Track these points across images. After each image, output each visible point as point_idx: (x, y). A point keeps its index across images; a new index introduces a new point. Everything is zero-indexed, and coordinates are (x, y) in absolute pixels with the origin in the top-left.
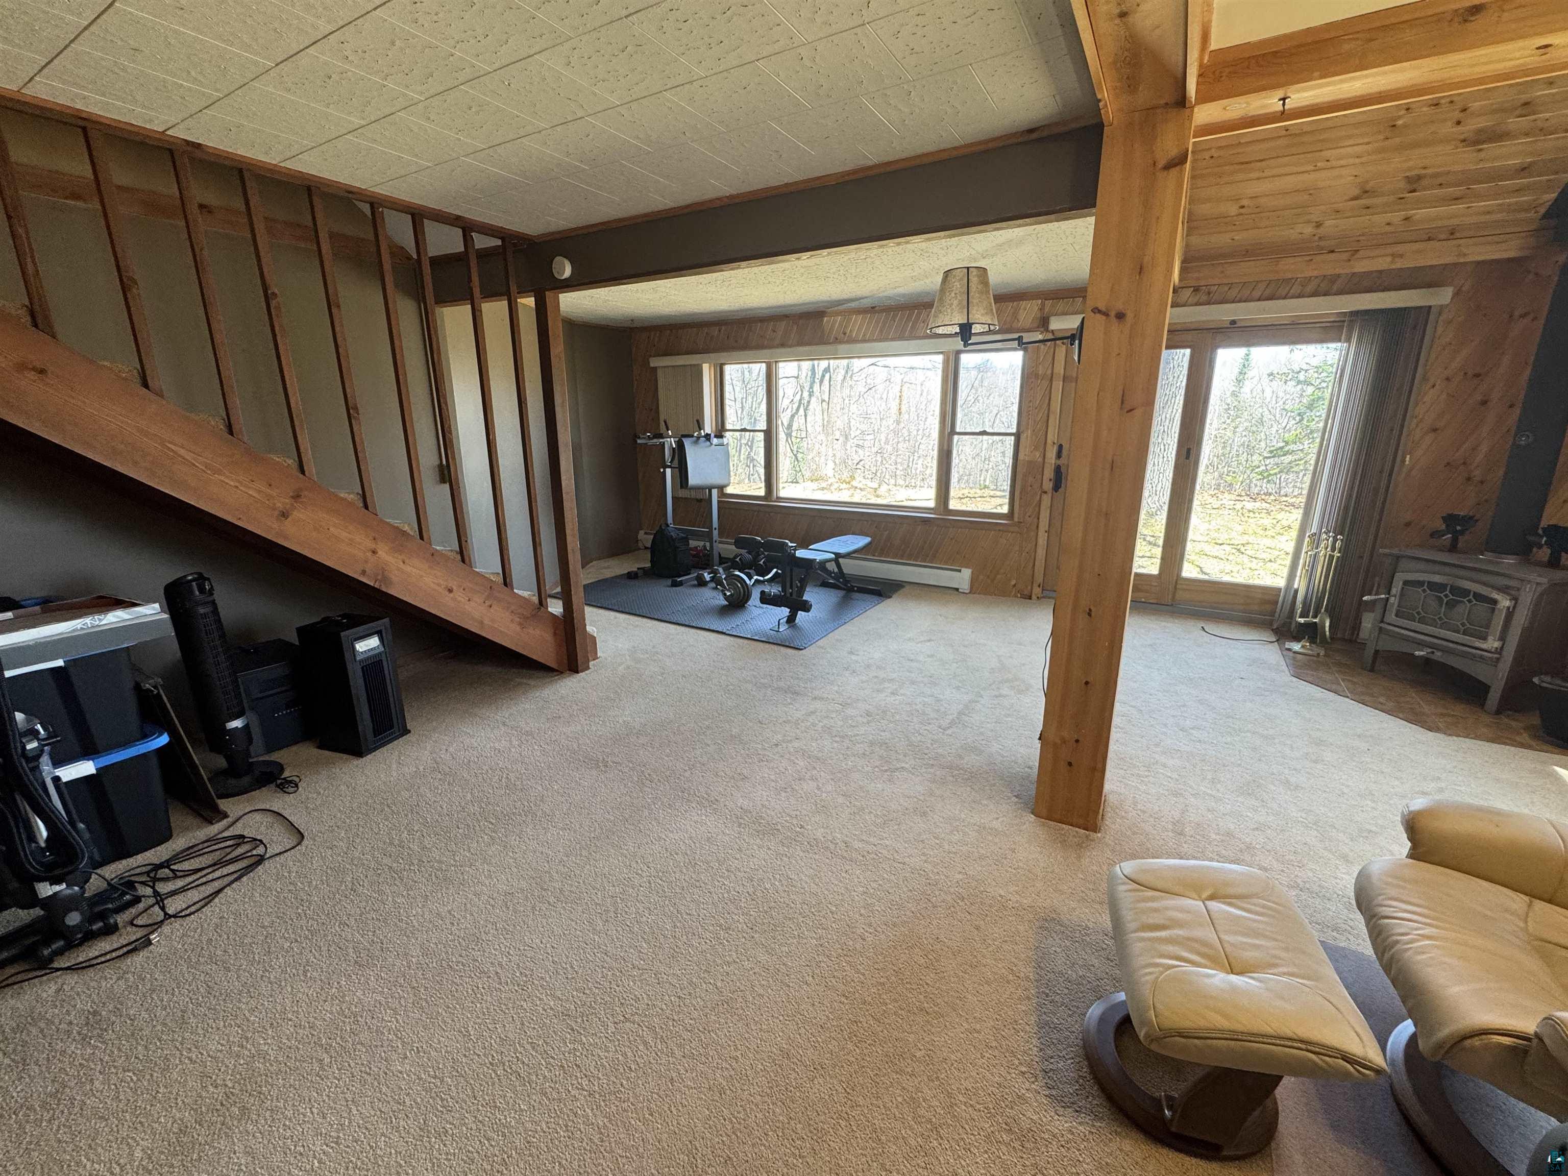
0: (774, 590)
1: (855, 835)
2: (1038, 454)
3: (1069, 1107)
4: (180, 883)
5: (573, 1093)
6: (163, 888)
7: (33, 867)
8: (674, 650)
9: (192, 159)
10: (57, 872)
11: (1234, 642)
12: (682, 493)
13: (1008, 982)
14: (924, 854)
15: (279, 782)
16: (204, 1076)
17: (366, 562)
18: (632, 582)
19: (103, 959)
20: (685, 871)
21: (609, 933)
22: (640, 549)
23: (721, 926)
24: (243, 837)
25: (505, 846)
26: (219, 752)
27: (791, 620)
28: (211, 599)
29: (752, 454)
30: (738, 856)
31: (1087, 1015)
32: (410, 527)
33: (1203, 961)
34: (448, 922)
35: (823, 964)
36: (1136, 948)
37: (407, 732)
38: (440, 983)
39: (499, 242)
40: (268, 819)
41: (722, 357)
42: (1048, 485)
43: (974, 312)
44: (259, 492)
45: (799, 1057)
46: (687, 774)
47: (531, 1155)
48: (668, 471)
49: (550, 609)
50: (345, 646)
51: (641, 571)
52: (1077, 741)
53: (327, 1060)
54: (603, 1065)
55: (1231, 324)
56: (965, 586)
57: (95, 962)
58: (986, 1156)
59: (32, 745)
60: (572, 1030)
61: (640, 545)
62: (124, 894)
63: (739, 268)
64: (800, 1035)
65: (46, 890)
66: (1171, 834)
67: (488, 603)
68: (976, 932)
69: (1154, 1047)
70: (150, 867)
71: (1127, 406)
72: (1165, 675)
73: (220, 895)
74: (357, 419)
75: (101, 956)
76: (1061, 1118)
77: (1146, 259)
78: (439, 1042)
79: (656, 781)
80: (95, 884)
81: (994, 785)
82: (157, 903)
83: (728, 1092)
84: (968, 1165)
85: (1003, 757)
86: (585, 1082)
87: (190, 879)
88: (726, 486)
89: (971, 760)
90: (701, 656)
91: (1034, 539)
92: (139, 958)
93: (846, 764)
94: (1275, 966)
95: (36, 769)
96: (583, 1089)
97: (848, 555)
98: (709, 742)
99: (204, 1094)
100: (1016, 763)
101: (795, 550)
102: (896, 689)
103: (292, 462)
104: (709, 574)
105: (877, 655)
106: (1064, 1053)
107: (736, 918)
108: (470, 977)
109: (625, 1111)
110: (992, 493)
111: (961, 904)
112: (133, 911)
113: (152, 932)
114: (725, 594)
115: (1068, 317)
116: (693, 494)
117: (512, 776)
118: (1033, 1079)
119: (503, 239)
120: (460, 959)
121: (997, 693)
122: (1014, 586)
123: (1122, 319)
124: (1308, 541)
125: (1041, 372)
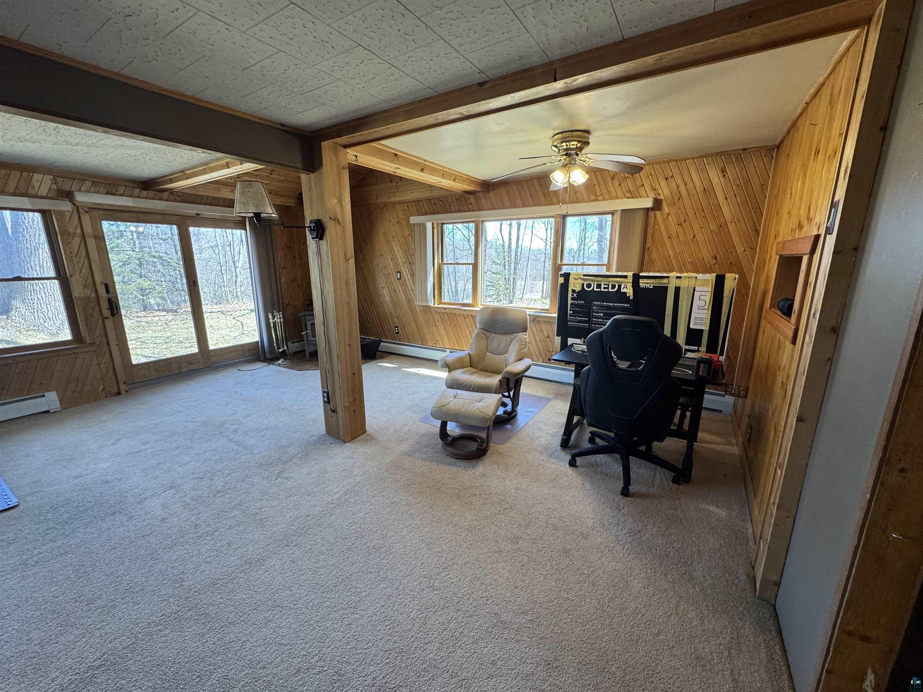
2: (89, 292)
42: (107, 313)
52: (355, 400)
55: (196, 215)
56: (55, 406)
71: (347, 259)
122: (102, 390)
123: (339, 224)
124: (270, 317)
125: (71, 230)
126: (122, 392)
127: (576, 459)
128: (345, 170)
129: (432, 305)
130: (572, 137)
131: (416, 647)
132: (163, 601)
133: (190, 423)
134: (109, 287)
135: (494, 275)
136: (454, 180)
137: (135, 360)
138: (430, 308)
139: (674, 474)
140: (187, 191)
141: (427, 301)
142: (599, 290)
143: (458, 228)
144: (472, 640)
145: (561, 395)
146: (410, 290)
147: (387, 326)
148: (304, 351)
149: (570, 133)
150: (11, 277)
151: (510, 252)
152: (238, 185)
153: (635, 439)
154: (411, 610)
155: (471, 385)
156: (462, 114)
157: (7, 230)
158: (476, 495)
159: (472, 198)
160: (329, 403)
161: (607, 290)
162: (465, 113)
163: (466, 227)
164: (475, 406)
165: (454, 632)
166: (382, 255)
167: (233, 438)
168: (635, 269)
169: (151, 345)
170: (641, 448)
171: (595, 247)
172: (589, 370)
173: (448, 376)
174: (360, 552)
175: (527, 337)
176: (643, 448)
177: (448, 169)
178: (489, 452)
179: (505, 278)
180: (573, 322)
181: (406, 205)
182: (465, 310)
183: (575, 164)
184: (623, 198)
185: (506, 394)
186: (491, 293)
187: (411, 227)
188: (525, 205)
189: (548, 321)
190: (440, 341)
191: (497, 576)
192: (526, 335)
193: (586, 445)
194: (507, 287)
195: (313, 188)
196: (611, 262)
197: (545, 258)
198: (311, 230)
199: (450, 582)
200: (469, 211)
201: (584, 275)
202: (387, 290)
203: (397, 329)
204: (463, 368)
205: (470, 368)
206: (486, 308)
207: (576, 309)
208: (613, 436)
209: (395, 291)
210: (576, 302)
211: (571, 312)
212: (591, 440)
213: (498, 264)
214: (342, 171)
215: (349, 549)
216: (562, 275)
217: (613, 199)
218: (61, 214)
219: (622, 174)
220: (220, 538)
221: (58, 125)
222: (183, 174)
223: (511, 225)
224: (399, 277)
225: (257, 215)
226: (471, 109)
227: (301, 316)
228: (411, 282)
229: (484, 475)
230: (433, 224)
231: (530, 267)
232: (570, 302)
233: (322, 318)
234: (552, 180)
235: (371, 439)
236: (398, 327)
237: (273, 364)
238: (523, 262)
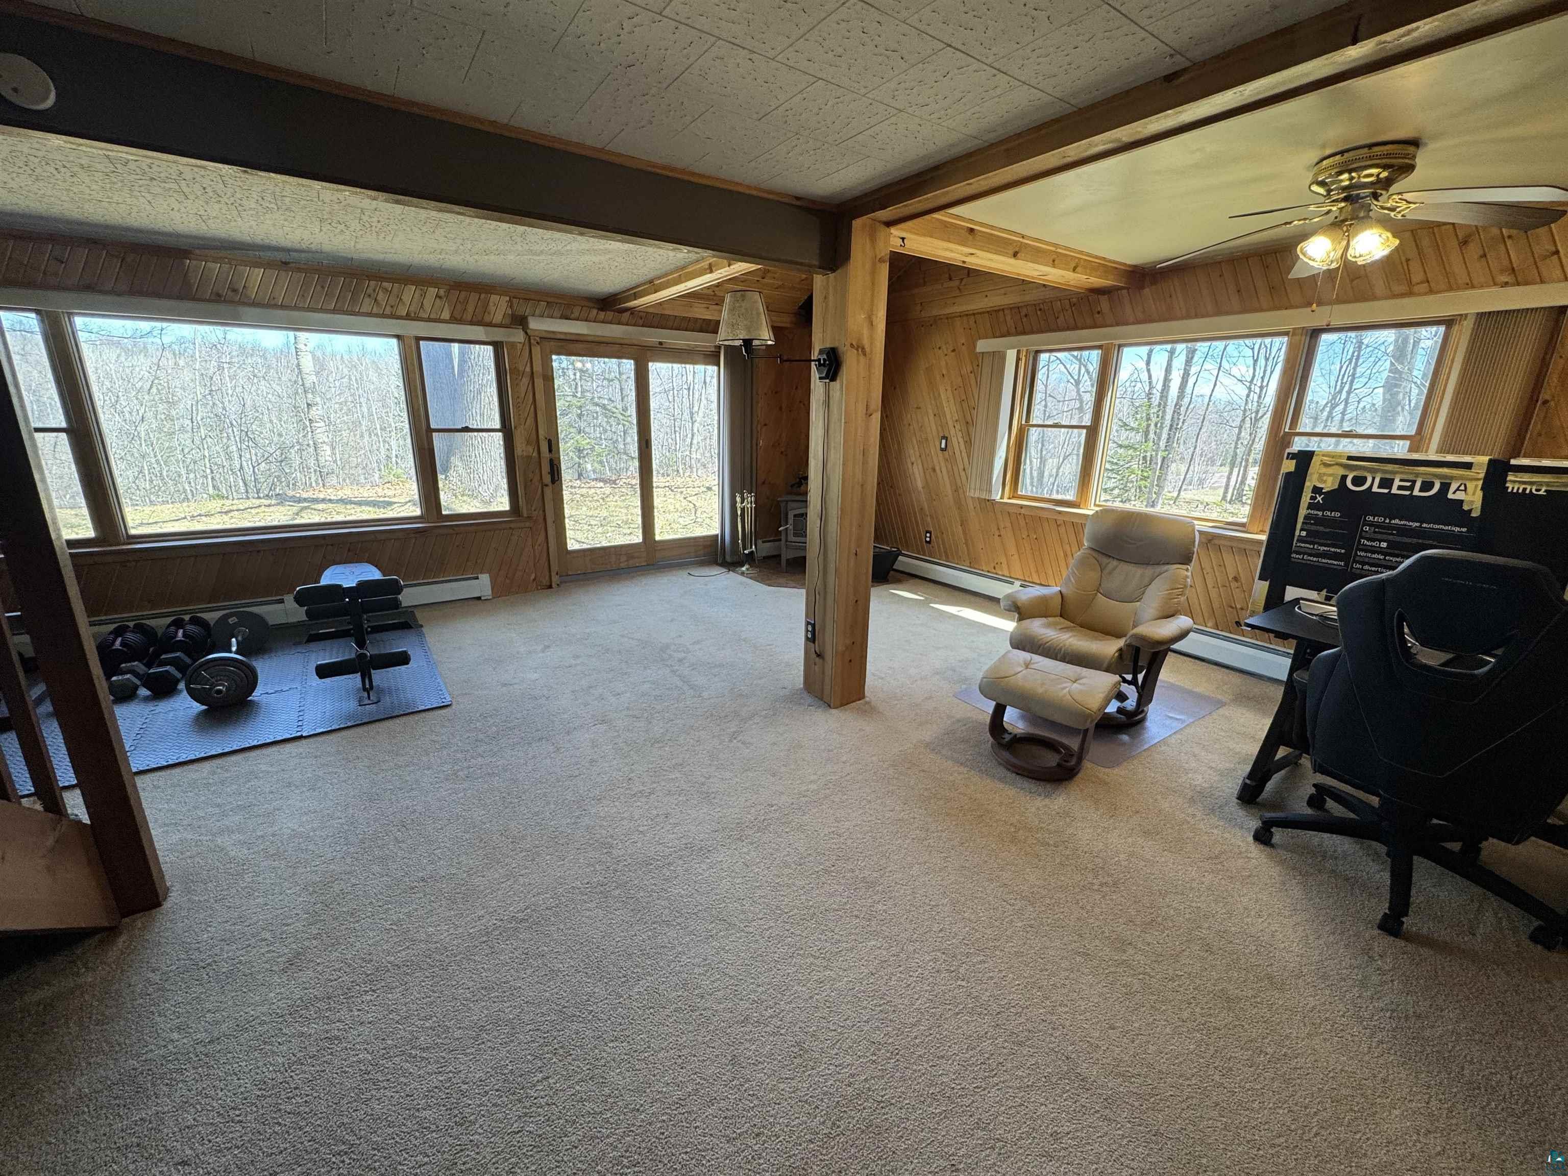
2: (532, 448)
27: (366, 685)
42: (547, 479)
52: (854, 643)
55: (659, 344)
56: (487, 592)
91: (544, 532)
100: (772, 690)
122: (534, 580)
123: (865, 355)
124: (738, 499)
125: (521, 369)
126: (554, 585)
127: (1273, 830)
128: (884, 264)
129: (997, 498)
130: (1370, 158)
131: (920, 1056)
132: (589, 865)
133: (626, 639)
134: (553, 445)
135: (1121, 451)
136: (1074, 270)
137: (572, 545)
138: (993, 502)
139: (1536, 923)
140: (651, 310)
141: (990, 491)
142: (1386, 491)
143: (1058, 358)
144: (1017, 1083)
145: (1249, 699)
146: (961, 467)
147: (913, 530)
148: (779, 556)
149: (1366, 150)
150: (460, 427)
151: (1163, 405)
152: (728, 299)
153: (1435, 821)
154: (916, 996)
155: (1061, 649)
156: (1118, 140)
157: (453, 367)
158: (1048, 844)
159: (1104, 303)
160: (814, 642)
161: (1407, 493)
162: (1124, 139)
163: (1076, 357)
164: (1065, 688)
165: (988, 1058)
166: (918, 408)
167: (678, 670)
168: (1497, 449)
169: (586, 527)
170: (1449, 845)
171: (1379, 396)
172: (1336, 656)
173: (1016, 628)
174: (843, 882)
175: (1189, 574)
176: (1456, 846)
177: (1067, 248)
178: (1080, 775)
179: (1145, 458)
180: (1304, 554)
181: (972, 318)
182: (1060, 512)
183: (1368, 217)
184: (1489, 286)
185: (1129, 677)
186: (1110, 484)
187: (977, 359)
188: (1219, 312)
189: (1241, 548)
190: (1004, 566)
191: (1076, 994)
192: (1187, 570)
193: (1301, 808)
194: (1145, 474)
195: (831, 298)
196: (1427, 431)
197: (1243, 420)
198: (820, 365)
199: (987, 975)
200: (1095, 326)
201: (1350, 458)
202: (920, 466)
203: (928, 535)
204: (1046, 617)
205: (1059, 619)
206: (1106, 512)
207: (1313, 528)
208: (1377, 806)
209: (934, 470)
210: (1320, 513)
211: (1304, 533)
212: (1316, 801)
213: (1132, 429)
214: (878, 265)
215: (826, 871)
216: (1292, 456)
217: (1458, 289)
218: (512, 345)
219: (1495, 231)
220: (656, 804)
221: (526, 228)
222: (652, 285)
223: (1172, 352)
224: (943, 446)
225: (747, 343)
226: (1139, 129)
227: (781, 501)
228: (964, 455)
229: (1067, 814)
230: (1019, 352)
231: (1203, 436)
232: (1303, 511)
233: (819, 507)
234: (1301, 256)
235: (870, 711)
236: (931, 533)
237: (733, 571)
238: (1188, 428)
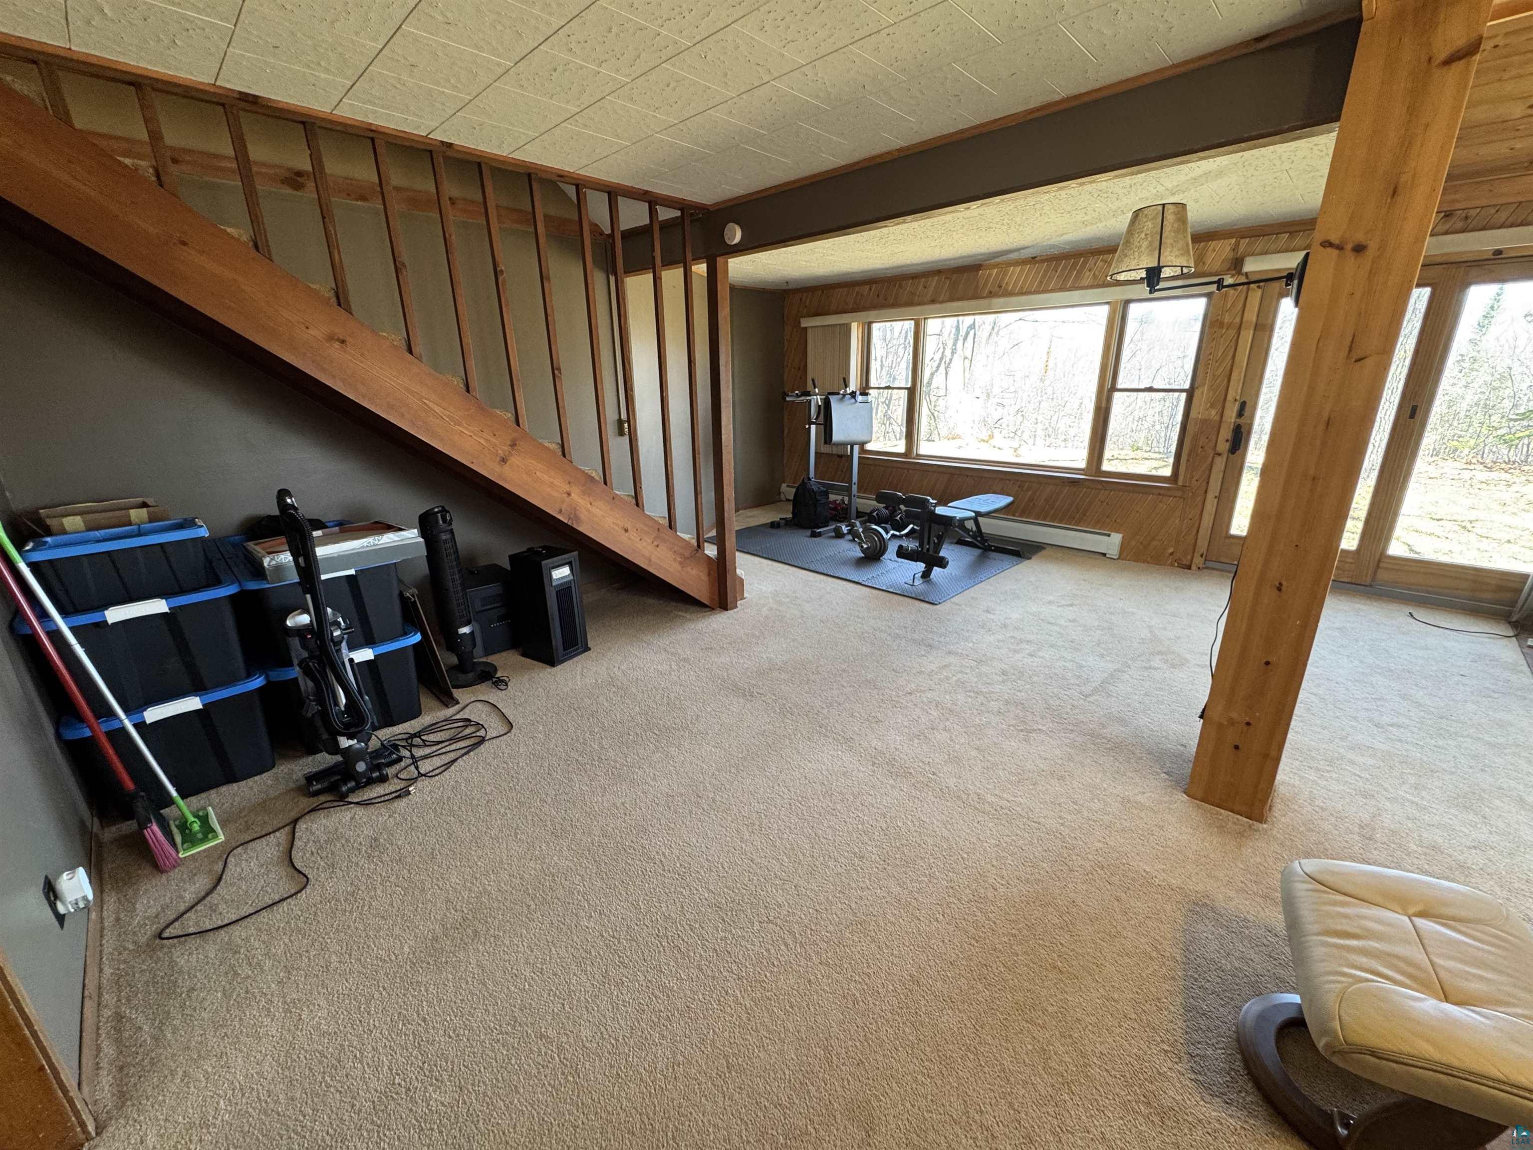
0: (911, 545)
1: (988, 789)
2: (1213, 412)
3: (1217, 1096)
4: (427, 751)
5: (725, 974)
6: (418, 752)
7: (338, 725)
8: (813, 596)
9: (446, 158)
10: (352, 730)
11: (1455, 633)
12: (825, 449)
13: (1151, 958)
14: (1060, 817)
15: (494, 680)
16: (448, 901)
17: (563, 502)
18: (774, 531)
19: (379, 800)
20: (821, 798)
21: (755, 843)
22: (781, 501)
23: (855, 854)
24: (469, 720)
25: (667, 755)
26: (453, 652)
27: (926, 575)
28: (450, 528)
29: (889, 412)
30: (872, 792)
31: (1244, 1008)
32: (597, 475)
33: (1408, 981)
34: (622, 811)
35: (953, 906)
36: (1318, 952)
37: (587, 649)
38: (616, 860)
39: (678, 213)
40: (486, 708)
41: (871, 315)
42: (1223, 447)
43: (1167, 253)
44: (487, 440)
45: (928, 986)
46: (825, 711)
47: (689, 1018)
48: (813, 427)
49: (706, 552)
50: (544, 572)
51: (783, 521)
52: (1248, 724)
53: (533, 907)
54: (749, 955)
55: (1494, 254)
56: (1114, 552)
57: (374, 801)
58: (1121, 1122)
59: (337, 633)
60: (723, 920)
61: (782, 496)
62: (392, 753)
63: (904, 222)
64: (929, 966)
65: (345, 742)
66: (1357, 837)
67: (656, 543)
68: (1116, 903)
69: (1335, 1060)
70: (407, 736)
71: (1355, 356)
72: (1356, 663)
73: (456, 764)
74: (560, 378)
75: (378, 797)
76: (1208, 1105)
77: (1404, 178)
78: (617, 910)
79: (796, 714)
80: (374, 744)
81: (1141, 758)
82: (413, 763)
83: (861, 1003)
84: (1101, 1126)
85: (1152, 730)
86: (734, 967)
87: (434, 748)
88: (866, 443)
89: (1114, 730)
90: (838, 604)
91: (1200, 504)
92: (401, 804)
93: (980, 720)
94: (1507, 1004)
95: (339, 651)
96: (732, 972)
97: (987, 515)
98: (845, 684)
99: (448, 914)
100: (1167, 738)
101: (935, 507)
102: (1034, 651)
103: (510, 415)
104: (847, 526)
105: (1015, 616)
106: (1214, 1041)
107: (869, 848)
108: (640, 860)
109: (768, 999)
110: (1146, 455)
111: (1099, 872)
112: (397, 767)
113: (410, 785)
114: (862, 547)
115: (1269, 256)
116: (835, 451)
117: (672, 695)
118: (1177, 1060)
119: (682, 210)
120: (632, 844)
121: (1148, 665)
122: (1171, 554)
123: (1360, 252)
125: (1227, 319)
126: (1194, 567)
134: (1248, 408)
137: (1233, 528)
237: (1519, 640)
